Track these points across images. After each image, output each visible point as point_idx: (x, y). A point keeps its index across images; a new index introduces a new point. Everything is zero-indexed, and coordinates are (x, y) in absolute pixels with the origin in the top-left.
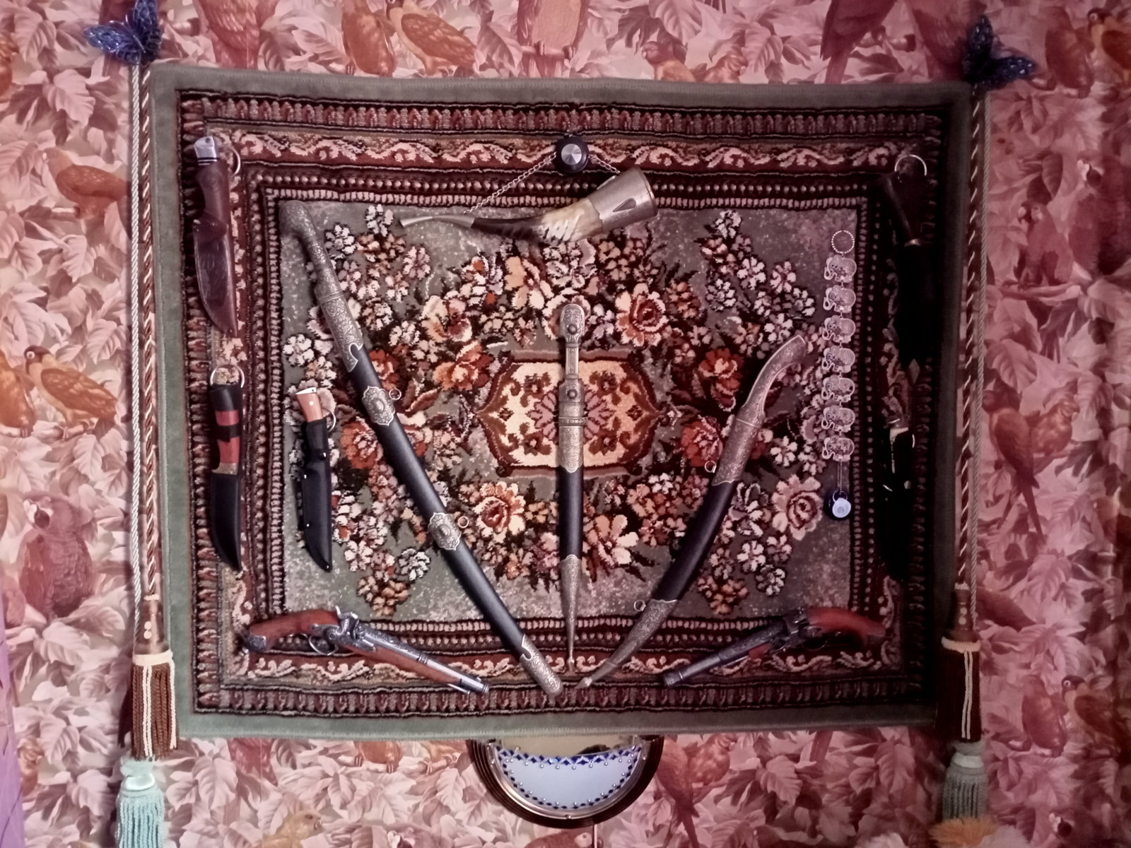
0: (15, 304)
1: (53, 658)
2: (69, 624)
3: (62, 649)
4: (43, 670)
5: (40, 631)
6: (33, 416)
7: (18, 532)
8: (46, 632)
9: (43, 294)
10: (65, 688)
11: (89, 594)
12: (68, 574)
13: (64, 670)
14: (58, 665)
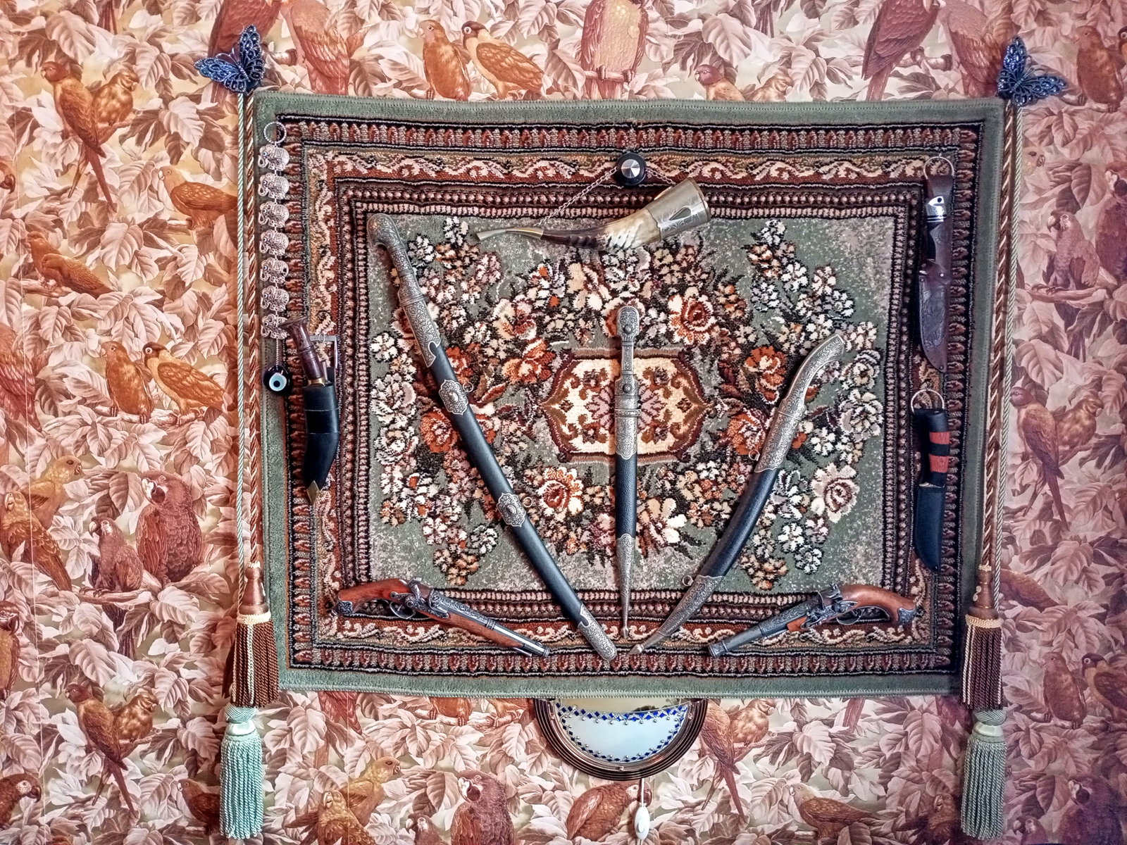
0: (135, 305)
1: (166, 618)
2: (181, 588)
3: (174, 609)
4: (158, 628)
5: (155, 595)
6: (151, 405)
7: (136, 507)
8: (160, 595)
9: (159, 297)
10: (177, 645)
11: (198, 563)
12: (181, 544)
13: (176, 628)
14: (171, 623)
